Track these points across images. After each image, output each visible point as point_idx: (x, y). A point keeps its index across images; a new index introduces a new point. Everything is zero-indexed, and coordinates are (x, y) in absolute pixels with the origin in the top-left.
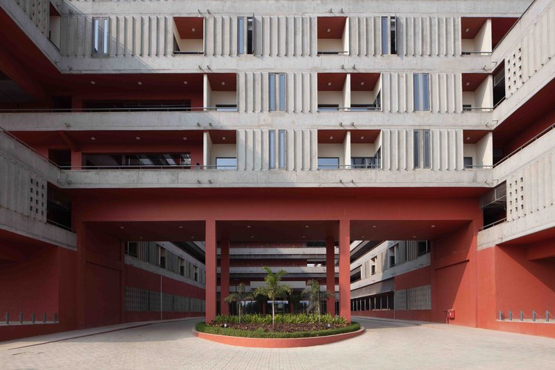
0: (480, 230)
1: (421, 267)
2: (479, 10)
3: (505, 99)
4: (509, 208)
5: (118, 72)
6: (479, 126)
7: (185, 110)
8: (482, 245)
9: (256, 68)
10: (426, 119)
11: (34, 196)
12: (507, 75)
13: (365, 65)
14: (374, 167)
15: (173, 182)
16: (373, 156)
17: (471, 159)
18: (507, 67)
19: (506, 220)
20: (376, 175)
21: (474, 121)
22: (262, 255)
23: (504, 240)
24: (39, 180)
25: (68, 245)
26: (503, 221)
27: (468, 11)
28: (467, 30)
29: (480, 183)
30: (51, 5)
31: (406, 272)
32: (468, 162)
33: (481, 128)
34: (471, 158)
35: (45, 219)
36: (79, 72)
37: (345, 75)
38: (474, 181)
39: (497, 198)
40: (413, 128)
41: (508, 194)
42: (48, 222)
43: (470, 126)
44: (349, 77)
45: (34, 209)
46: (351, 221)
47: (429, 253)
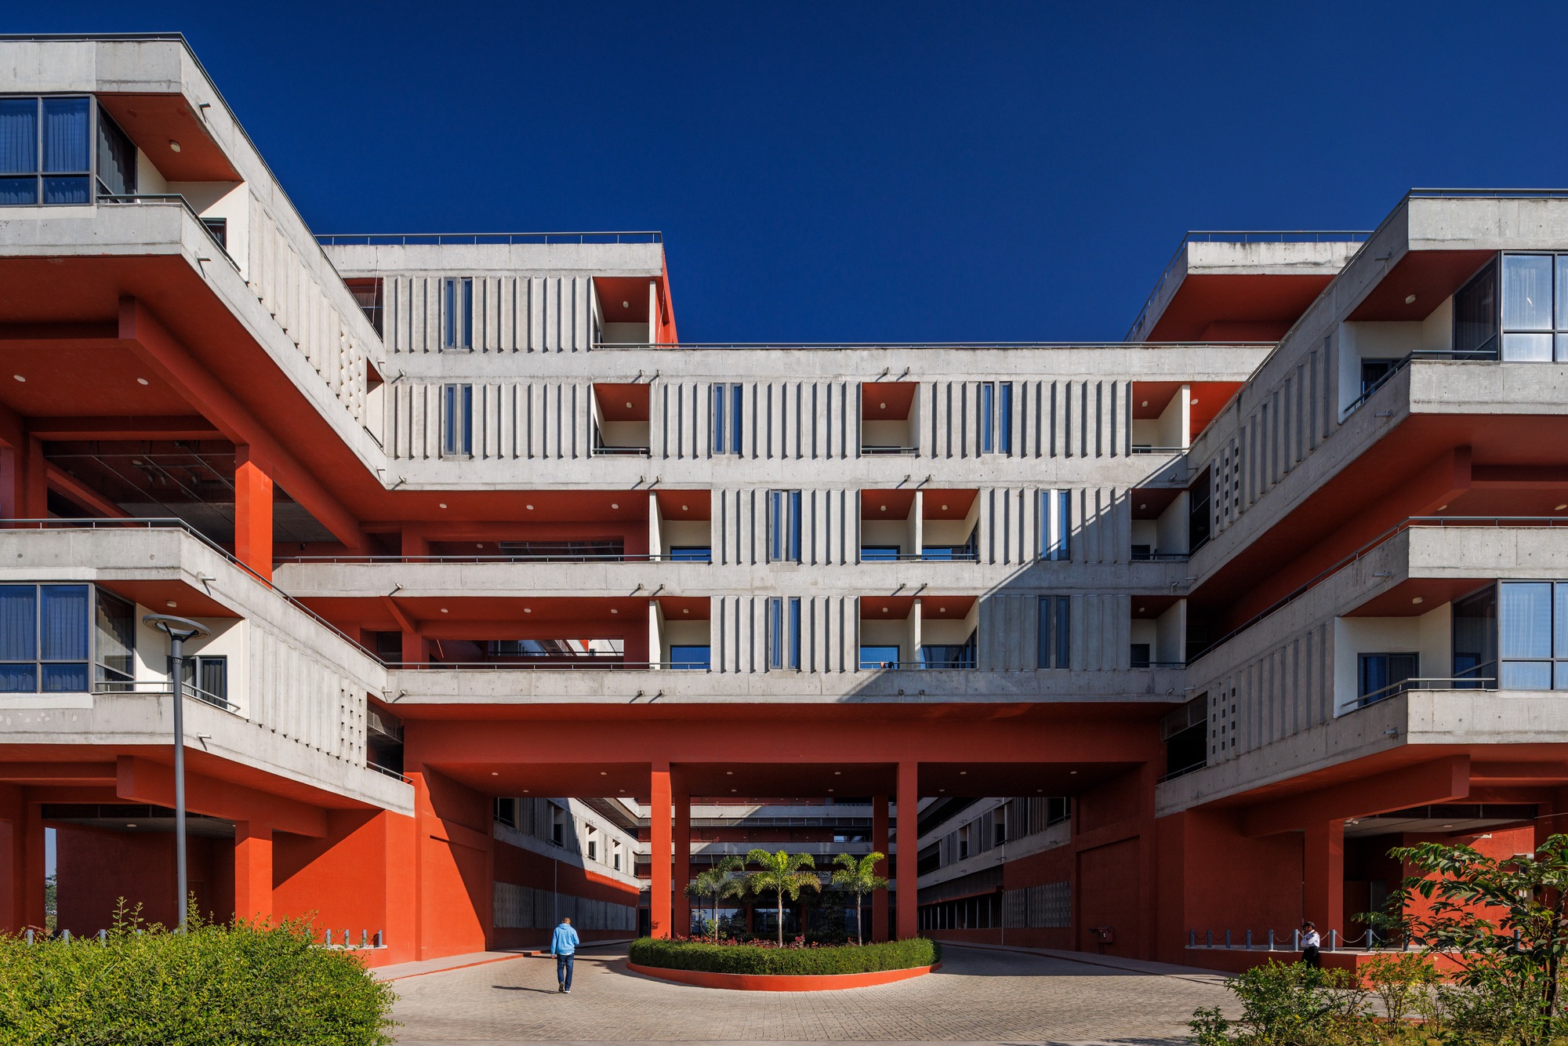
0: (1160, 781)
1: (1054, 846)
2: (1167, 367)
3: (1209, 539)
4: (1211, 742)
5: (492, 488)
6: (1161, 588)
7: (615, 559)
8: (1162, 809)
9: (748, 480)
10: (1062, 576)
11: (346, 719)
12: (1215, 496)
13: (949, 473)
14: (964, 666)
15: (595, 693)
16: (963, 643)
17: (1145, 649)
18: (1216, 480)
19: (1205, 764)
20: (967, 680)
21: (1151, 578)
22: (793, 819)
23: (1202, 801)
24: (354, 690)
25: (401, 808)
26: (1200, 767)
27: (1145, 371)
28: (1145, 404)
29: (1160, 695)
30: (369, 363)
31: (1026, 855)
32: (1140, 656)
33: (1165, 593)
34: (1146, 647)
35: (364, 761)
36: (418, 488)
37: (912, 493)
38: (1150, 690)
39: (1192, 723)
40: (1038, 592)
41: (1210, 718)
42: (369, 766)
43: (1145, 588)
44: (919, 496)
45: (347, 743)
46: (920, 764)
47: (1069, 821)
